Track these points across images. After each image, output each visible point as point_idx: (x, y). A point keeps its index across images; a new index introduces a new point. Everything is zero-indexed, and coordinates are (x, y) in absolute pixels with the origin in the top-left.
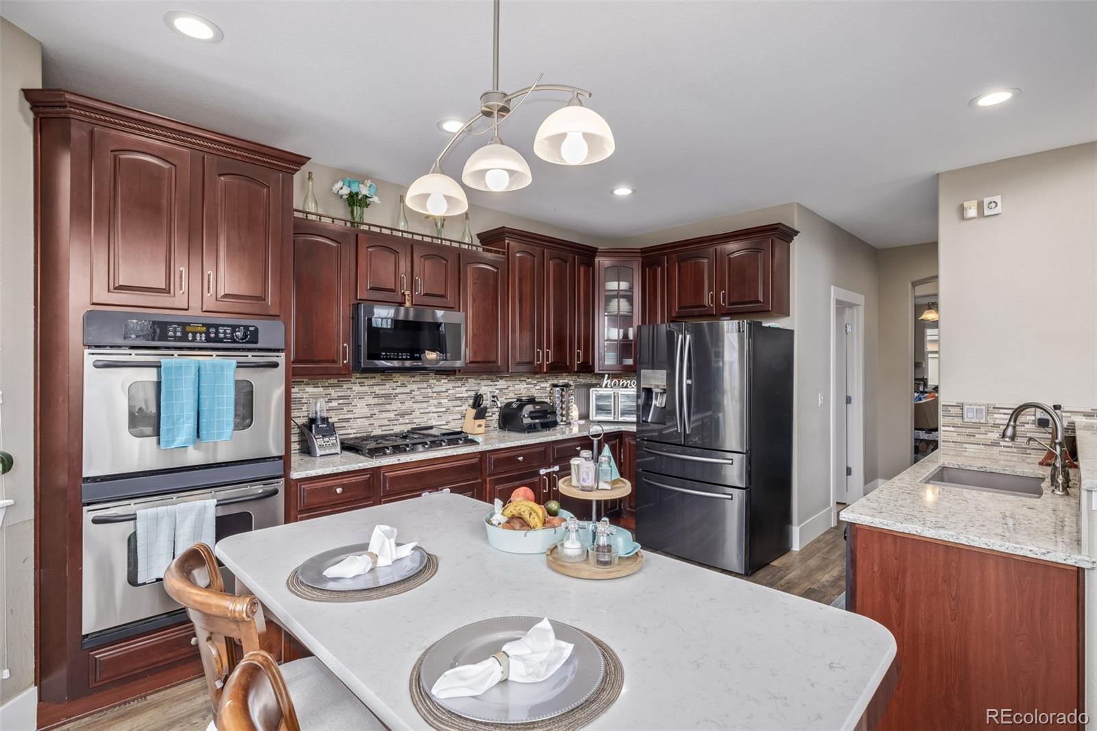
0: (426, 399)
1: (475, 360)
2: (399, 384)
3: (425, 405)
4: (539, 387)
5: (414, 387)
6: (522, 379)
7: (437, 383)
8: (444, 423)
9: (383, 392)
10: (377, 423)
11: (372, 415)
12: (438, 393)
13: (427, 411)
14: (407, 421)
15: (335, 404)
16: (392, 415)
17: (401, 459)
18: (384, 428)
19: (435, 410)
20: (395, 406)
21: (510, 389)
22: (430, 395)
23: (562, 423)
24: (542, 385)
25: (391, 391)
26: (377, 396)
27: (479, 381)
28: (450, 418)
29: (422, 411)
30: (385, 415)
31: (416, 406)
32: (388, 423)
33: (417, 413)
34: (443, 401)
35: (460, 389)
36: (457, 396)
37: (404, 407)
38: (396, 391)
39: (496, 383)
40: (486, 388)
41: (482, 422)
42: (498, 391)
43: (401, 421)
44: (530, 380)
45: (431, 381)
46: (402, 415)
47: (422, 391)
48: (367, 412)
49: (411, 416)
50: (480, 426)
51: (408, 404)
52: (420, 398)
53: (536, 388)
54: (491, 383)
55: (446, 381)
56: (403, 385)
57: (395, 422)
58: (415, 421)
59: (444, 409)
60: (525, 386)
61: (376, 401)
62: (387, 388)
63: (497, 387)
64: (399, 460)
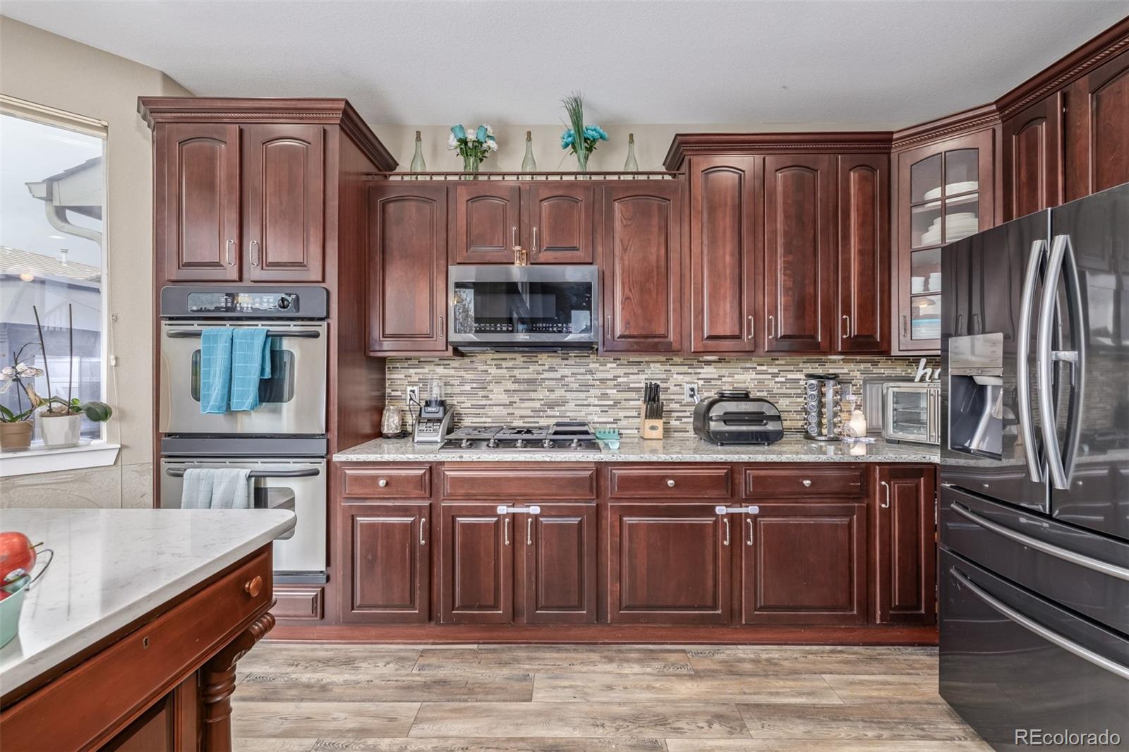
0: (583, 388)
1: (627, 333)
2: (547, 367)
3: (582, 395)
4: (783, 379)
5: (567, 372)
6: (748, 365)
7: (601, 368)
8: (612, 420)
9: (525, 377)
10: (518, 413)
11: (511, 403)
12: (602, 381)
13: (585, 403)
14: (558, 414)
15: (467, 387)
16: (537, 405)
17: (464, 456)
18: (527, 420)
19: (596, 402)
20: (542, 394)
21: (724, 379)
22: (591, 382)
23: (820, 438)
24: (790, 376)
25: (535, 376)
26: (516, 381)
27: (668, 367)
28: (622, 414)
29: (578, 402)
30: (527, 404)
31: (569, 395)
32: (532, 414)
33: (571, 405)
34: (609, 391)
35: (635, 377)
36: (632, 385)
37: (553, 396)
38: (542, 376)
39: (699, 370)
40: (681, 377)
41: (659, 423)
42: (701, 382)
43: (549, 412)
44: (764, 368)
45: (592, 365)
46: (551, 406)
47: (579, 377)
48: (505, 399)
49: (563, 408)
50: (653, 428)
51: (560, 393)
52: (575, 386)
53: (777, 379)
54: (690, 371)
55: (614, 365)
56: (552, 369)
57: (541, 414)
58: (568, 414)
59: (612, 403)
60: (754, 376)
61: (516, 386)
62: (529, 372)
63: (700, 376)
64: (461, 457)
